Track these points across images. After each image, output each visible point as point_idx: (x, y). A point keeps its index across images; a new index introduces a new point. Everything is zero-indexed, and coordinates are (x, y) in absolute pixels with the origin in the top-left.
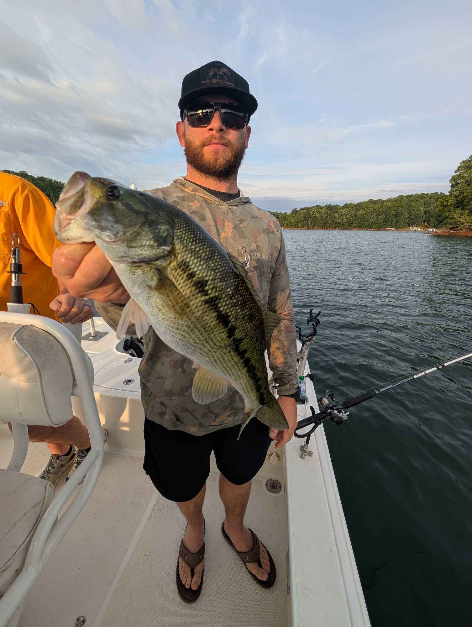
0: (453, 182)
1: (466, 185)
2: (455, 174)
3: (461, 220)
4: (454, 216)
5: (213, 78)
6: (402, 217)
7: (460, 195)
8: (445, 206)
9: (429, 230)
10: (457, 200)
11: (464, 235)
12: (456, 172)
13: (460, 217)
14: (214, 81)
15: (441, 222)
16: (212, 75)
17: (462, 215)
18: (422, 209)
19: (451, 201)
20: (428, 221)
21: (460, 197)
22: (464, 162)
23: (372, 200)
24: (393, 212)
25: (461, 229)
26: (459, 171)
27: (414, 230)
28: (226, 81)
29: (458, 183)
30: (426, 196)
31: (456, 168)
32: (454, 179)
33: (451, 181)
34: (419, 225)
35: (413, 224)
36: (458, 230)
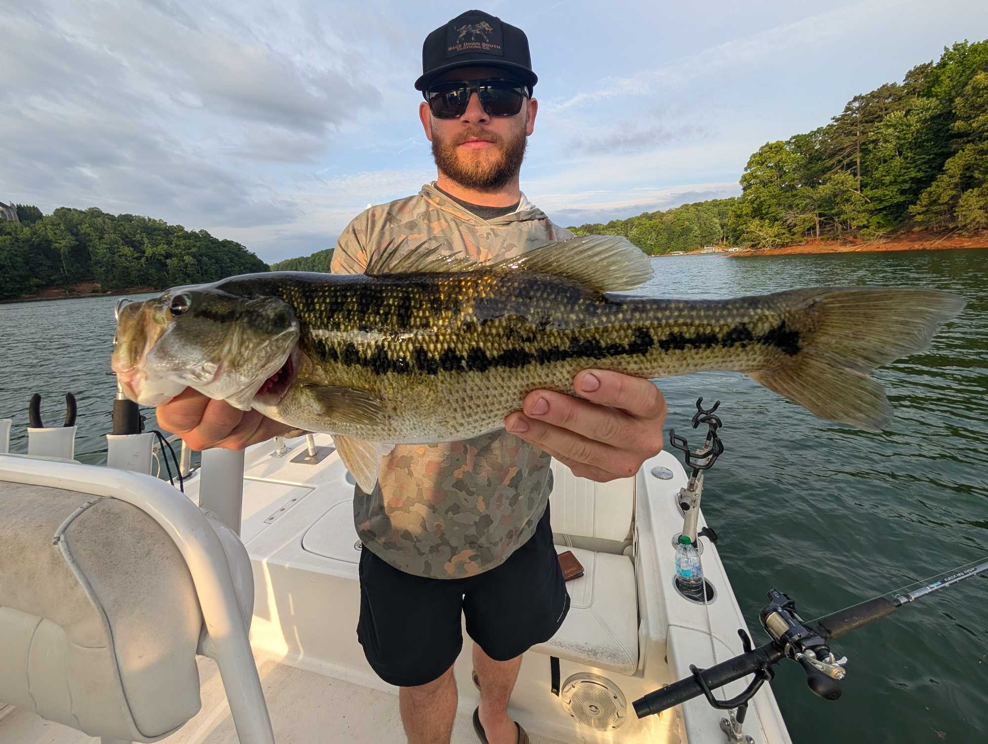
0: (745, 183)
1: (761, 186)
2: (745, 173)
3: (761, 234)
4: (752, 230)
5: (465, 41)
6: (691, 235)
7: (756, 199)
8: (739, 216)
9: (730, 250)
10: (753, 207)
11: (768, 254)
12: (746, 169)
13: (760, 230)
14: (467, 45)
15: (738, 238)
16: (464, 36)
17: (762, 226)
18: (717, 221)
19: (747, 209)
20: (727, 238)
21: (756, 202)
22: (754, 156)
23: (647, 213)
24: (678, 228)
25: (764, 246)
26: (750, 168)
27: (710, 251)
28: (486, 43)
29: (751, 185)
30: (720, 204)
31: (746, 165)
32: (744, 179)
33: (741, 182)
34: (717, 244)
35: (709, 243)
36: (760, 248)
